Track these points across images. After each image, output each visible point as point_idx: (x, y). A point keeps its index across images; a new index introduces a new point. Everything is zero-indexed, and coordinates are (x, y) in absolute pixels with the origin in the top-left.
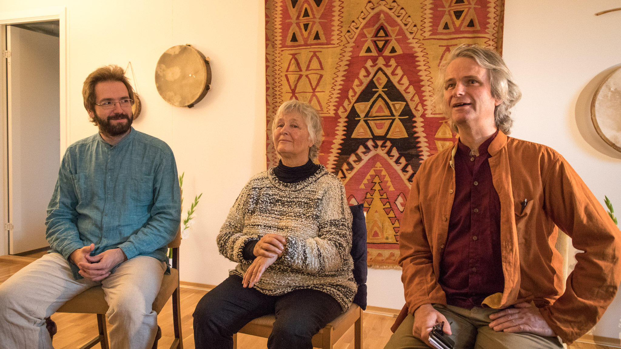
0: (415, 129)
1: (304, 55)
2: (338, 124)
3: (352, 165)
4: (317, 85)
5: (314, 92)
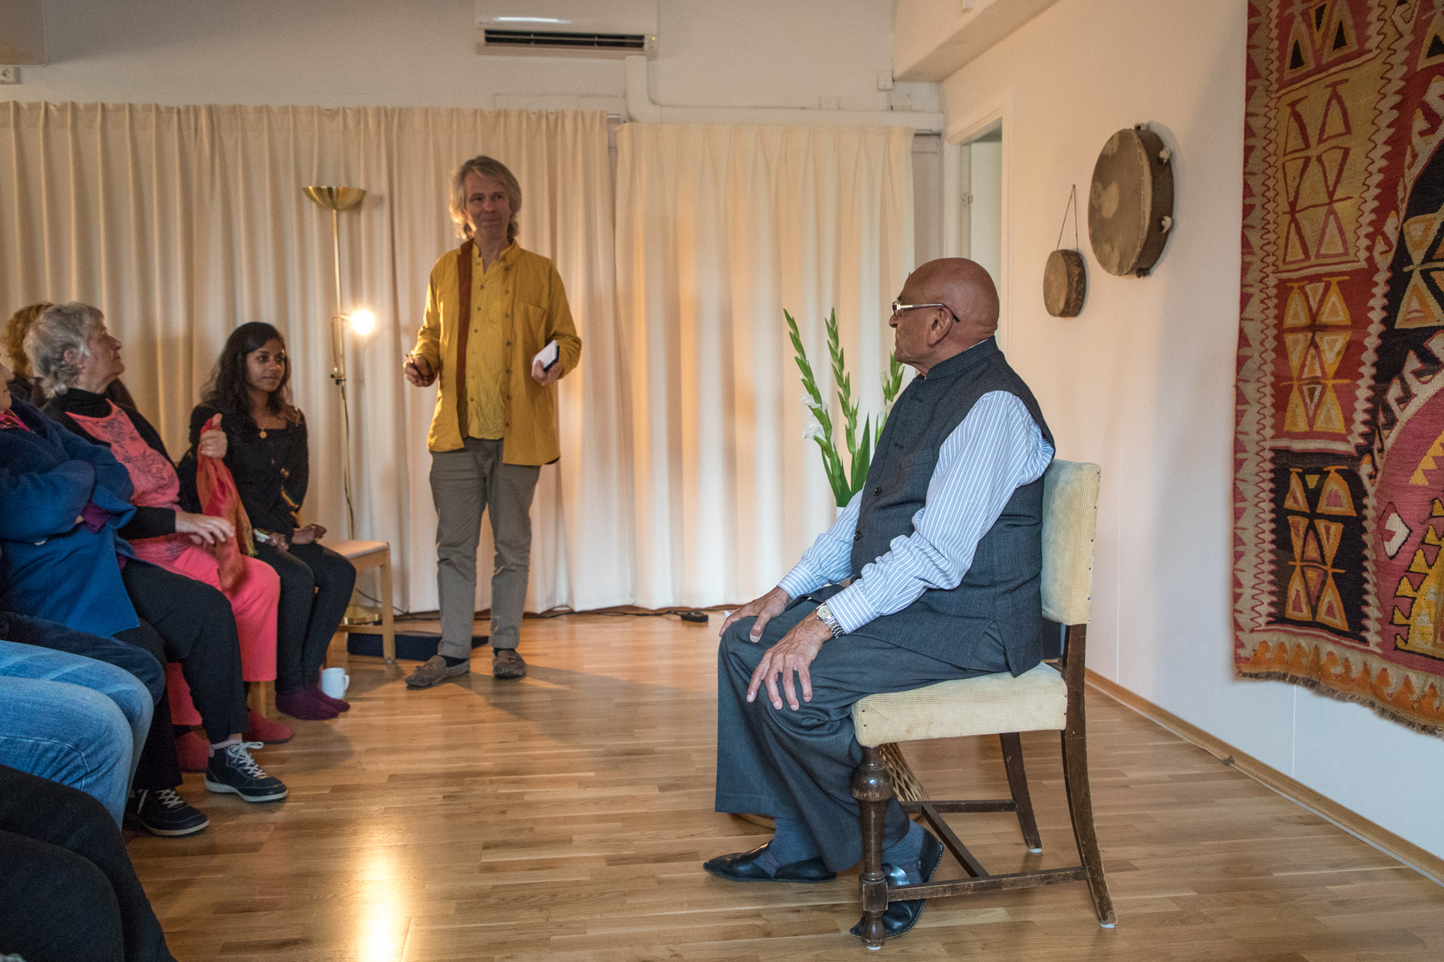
1: (1315, 101)
3: (1392, 411)
4: (1337, 182)
5: (1332, 202)
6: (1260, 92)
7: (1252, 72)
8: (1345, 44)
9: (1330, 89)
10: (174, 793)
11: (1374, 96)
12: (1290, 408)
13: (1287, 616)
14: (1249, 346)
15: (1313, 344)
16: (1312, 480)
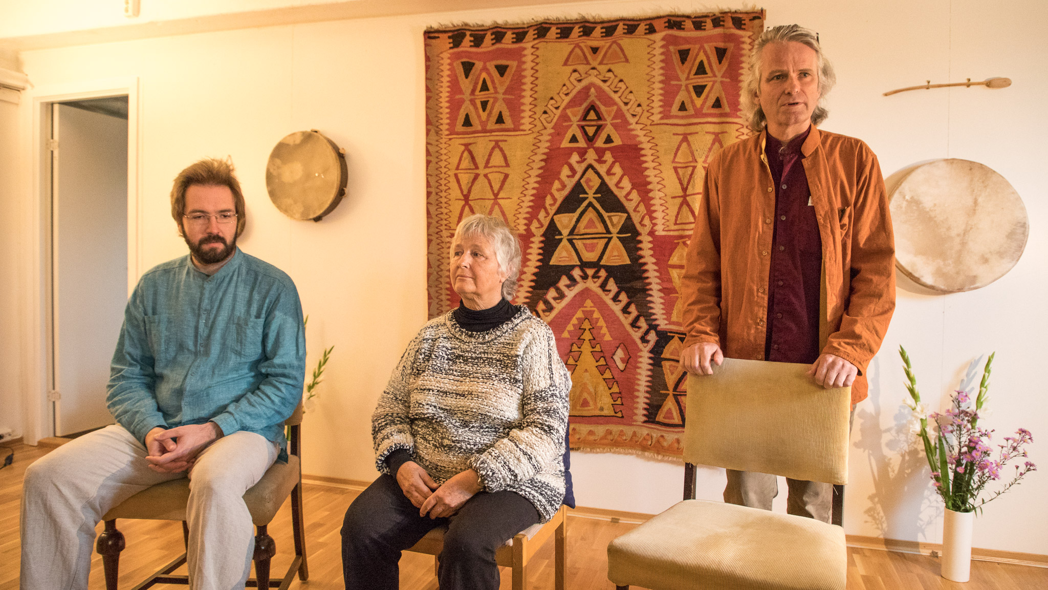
0: (640, 252)
1: (482, 146)
2: (531, 245)
3: (550, 303)
4: (501, 188)
5: (496, 198)
6: (432, 132)
7: (430, 122)
8: (504, 123)
9: (493, 143)
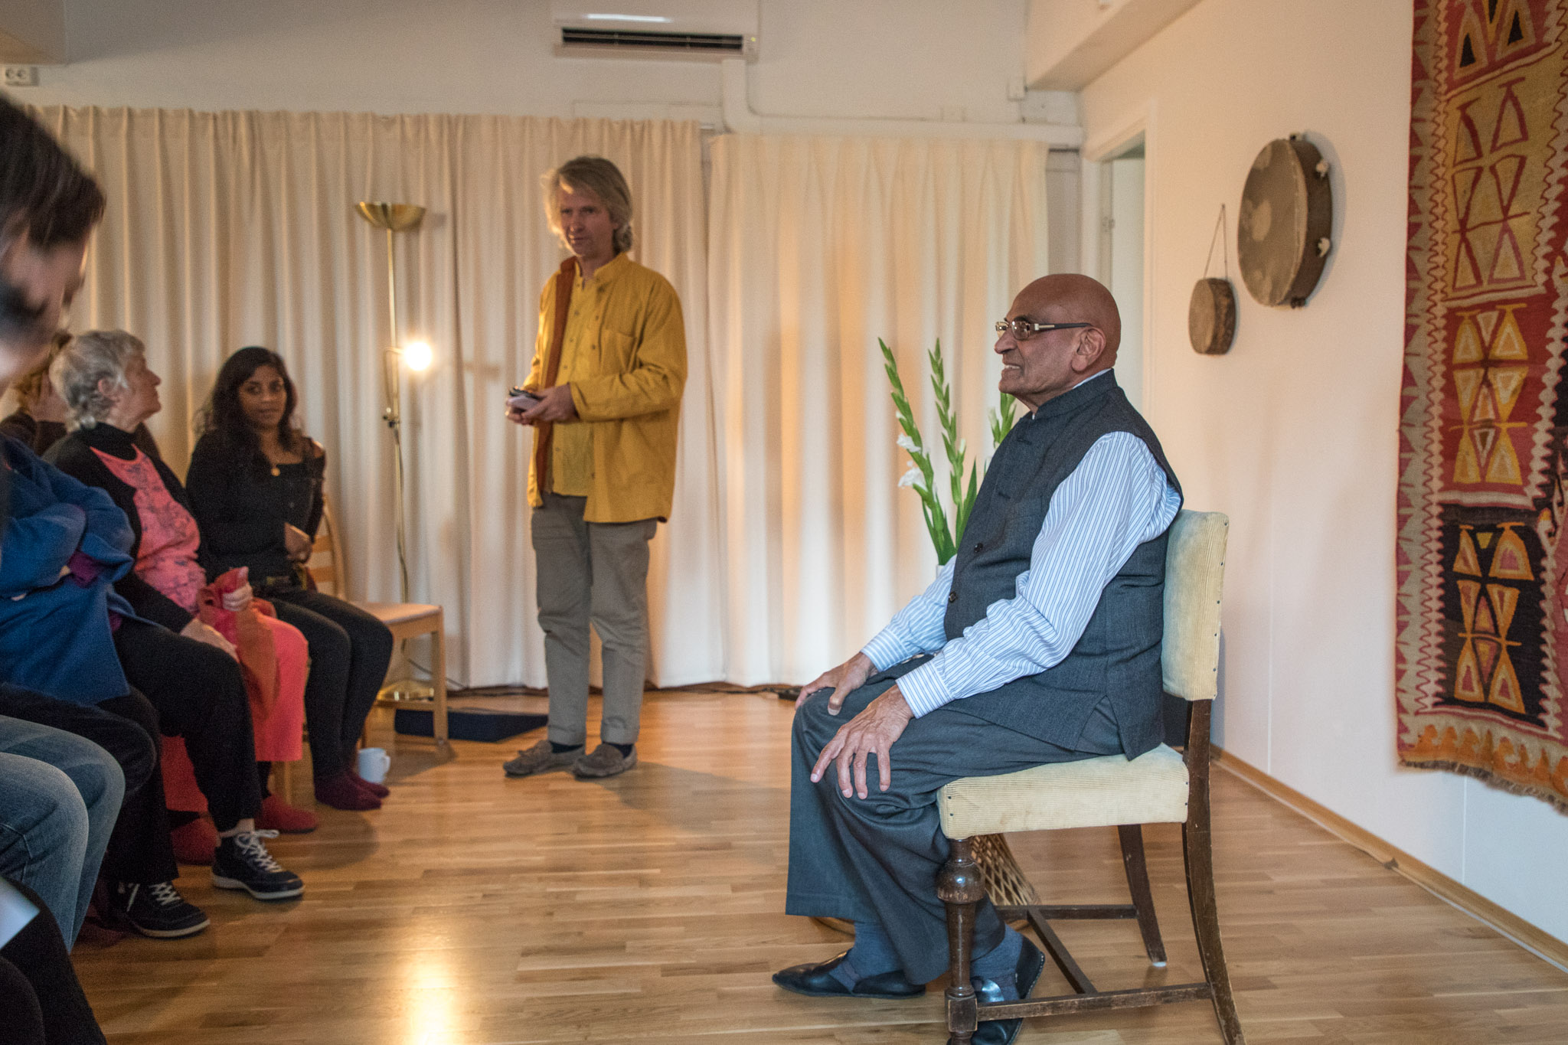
1: (1487, 104)
2: (1553, 319)
4: (1513, 193)
5: (1507, 217)
6: (1427, 93)
7: (1419, 72)
8: (1520, 37)
9: (1504, 89)
10: (170, 887)
11: (1554, 96)
12: (1460, 456)
13: (1456, 696)
14: (1414, 384)
15: (1486, 382)
16: (1485, 539)
